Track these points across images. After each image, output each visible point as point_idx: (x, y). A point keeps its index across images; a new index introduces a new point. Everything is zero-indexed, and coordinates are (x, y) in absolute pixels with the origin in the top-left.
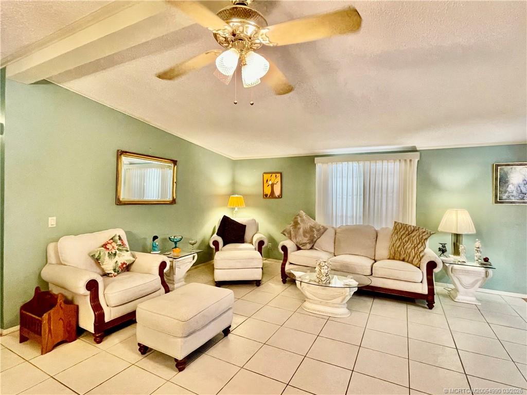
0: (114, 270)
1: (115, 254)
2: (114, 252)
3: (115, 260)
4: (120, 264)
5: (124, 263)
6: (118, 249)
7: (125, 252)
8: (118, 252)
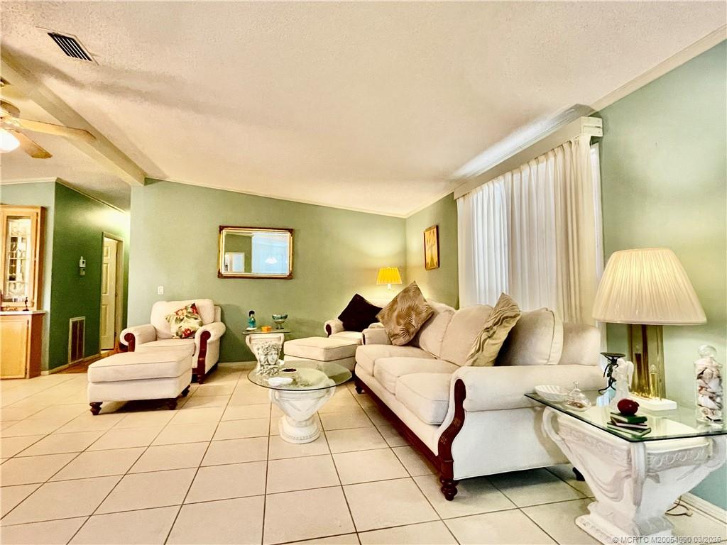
0: (177, 334)
1: (182, 320)
2: (181, 318)
3: (179, 325)
4: (183, 330)
5: (188, 330)
6: (186, 316)
7: (193, 320)
8: (185, 317)
